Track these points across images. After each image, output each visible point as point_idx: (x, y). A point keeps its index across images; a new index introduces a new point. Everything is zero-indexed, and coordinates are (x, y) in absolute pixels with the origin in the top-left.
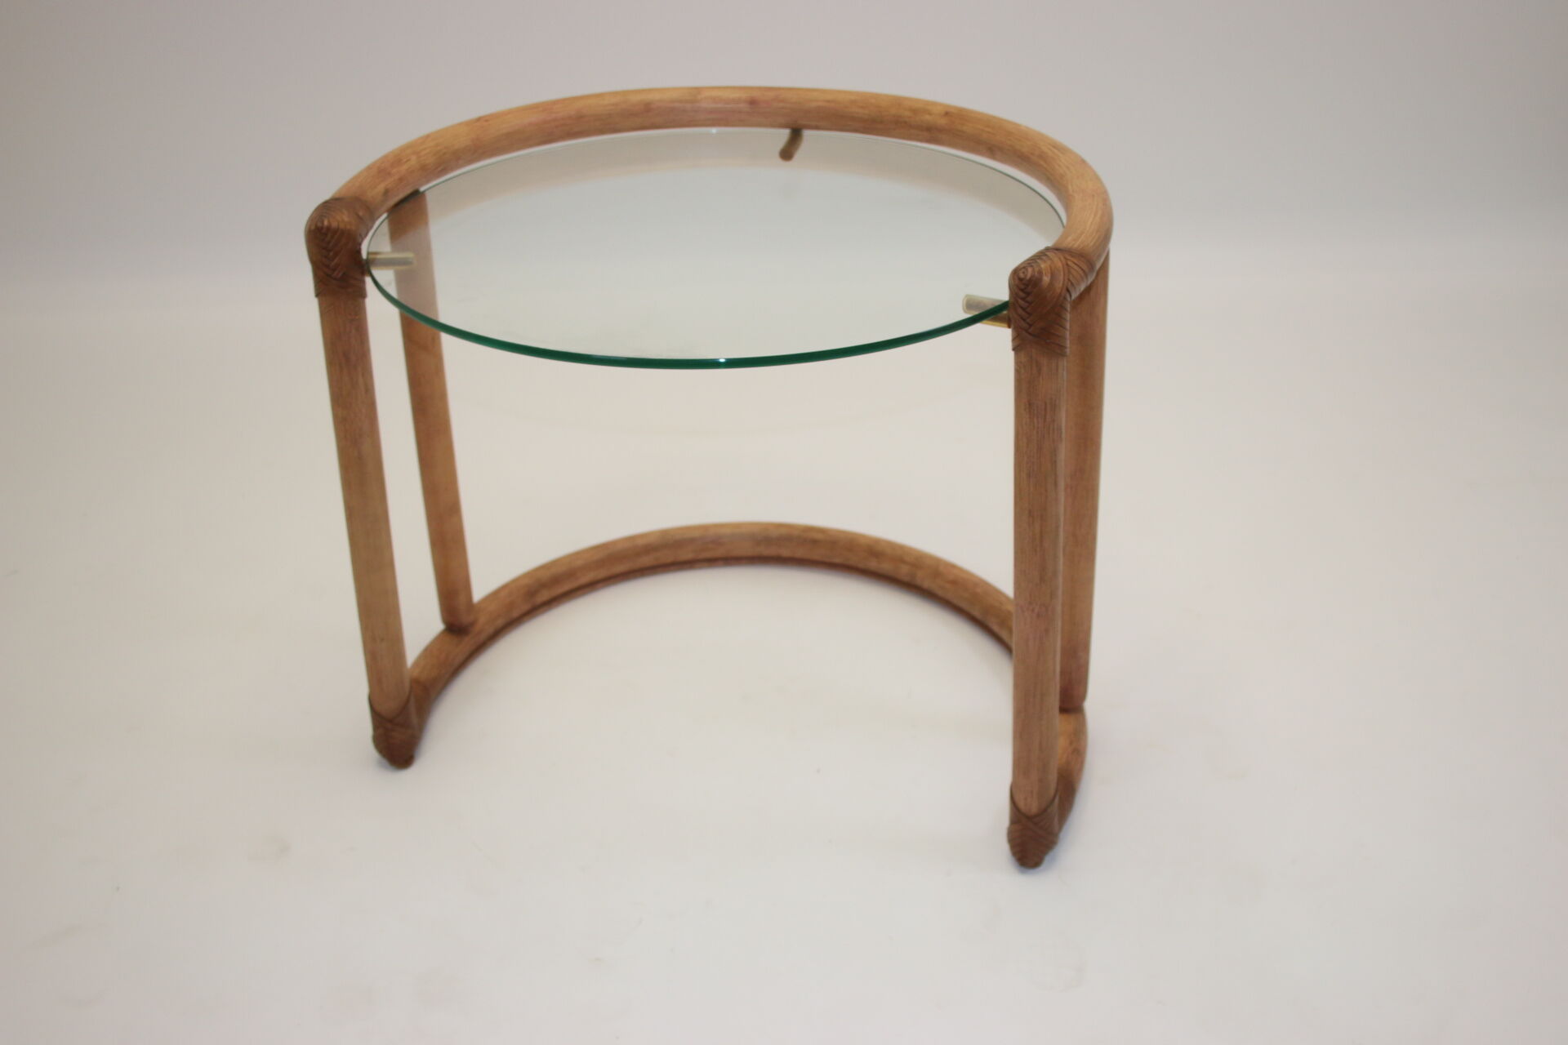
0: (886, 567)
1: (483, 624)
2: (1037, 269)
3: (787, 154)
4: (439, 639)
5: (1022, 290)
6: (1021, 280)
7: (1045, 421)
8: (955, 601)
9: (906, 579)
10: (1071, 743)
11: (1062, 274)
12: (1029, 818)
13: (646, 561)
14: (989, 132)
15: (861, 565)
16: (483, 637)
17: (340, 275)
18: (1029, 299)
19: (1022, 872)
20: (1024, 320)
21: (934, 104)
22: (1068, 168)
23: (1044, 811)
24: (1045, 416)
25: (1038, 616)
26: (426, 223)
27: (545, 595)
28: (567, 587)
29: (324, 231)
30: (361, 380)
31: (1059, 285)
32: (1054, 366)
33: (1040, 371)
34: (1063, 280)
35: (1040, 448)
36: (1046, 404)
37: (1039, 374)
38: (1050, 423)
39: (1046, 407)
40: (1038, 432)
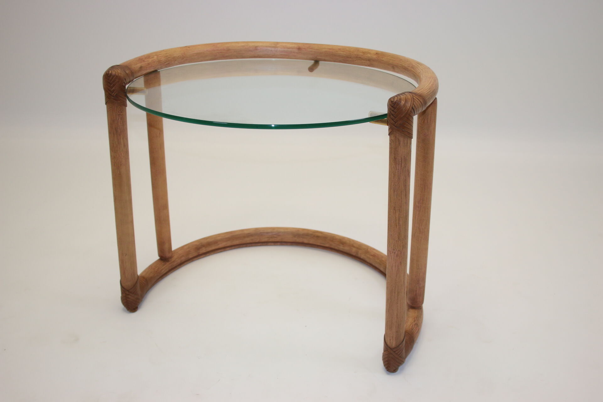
0: (346, 249)
1: (176, 259)
2: (399, 98)
3: (311, 69)
4: (156, 262)
5: (392, 107)
6: (392, 102)
7: (401, 167)
8: (373, 264)
9: (354, 254)
10: (415, 321)
11: (410, 101)
12: (391, 349)
13: (248, 240)
14: (393, 60)
15: (336, 248)
16: (175, 264)
17: (115, 95)
18: (395, 111)
19: (388, 374)
20: (393, 120)
21: (372, 50)
22: (422, 70)
23: (397, 347)
24: (401, 164)
25: (397, 256)
26: (160, 85)
27: (203, 250)
28: (213, 248)
29: (109, 75)
30: (122, 141)
31: (409, 105)
32: (406, 142)
33: (399, 144)
34: (411, 104)
35: (399, 179)
36: (402, 159)
37: (399, 145)
38: (404, 167)
39: (402, 160)
40: (398, 171)
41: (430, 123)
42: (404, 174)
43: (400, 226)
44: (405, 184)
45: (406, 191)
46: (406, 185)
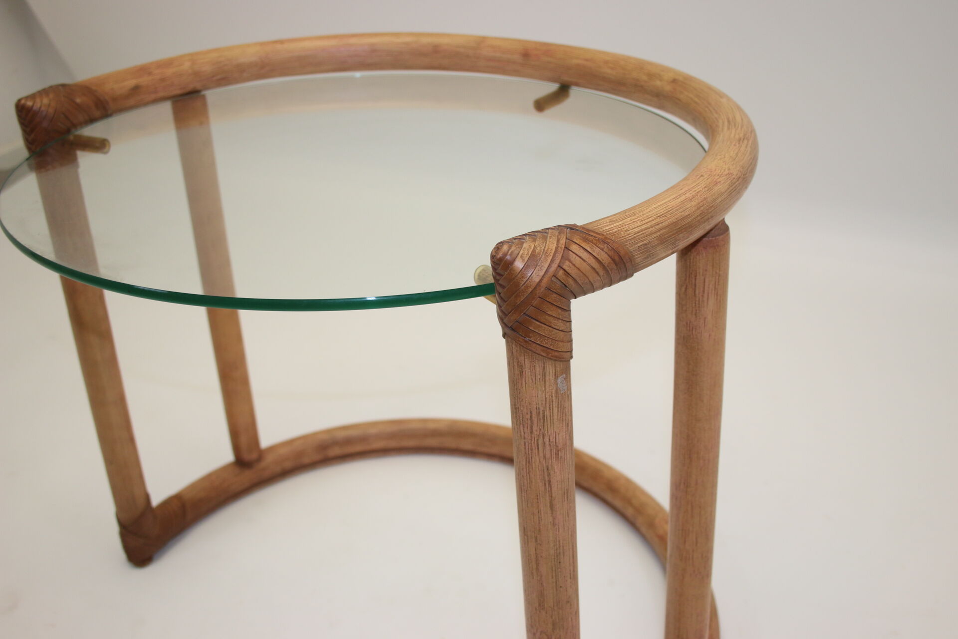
3: (541, 105)
4: (227, 467)
5: (495, 270)
20: (500, 307)
32: (538, 370)
33: (521, 372)
34: (549, 266)
35: (529, 462)
36: (531, 412)
37: (522, 376)
38: (539, 436)
39: (531, 416)
40: (525, 443)
41: (703, 296)
42: (541, 454)
43: (541, 576)
44: (547, 478)
45: (551, 496)
46: (549, 481)
